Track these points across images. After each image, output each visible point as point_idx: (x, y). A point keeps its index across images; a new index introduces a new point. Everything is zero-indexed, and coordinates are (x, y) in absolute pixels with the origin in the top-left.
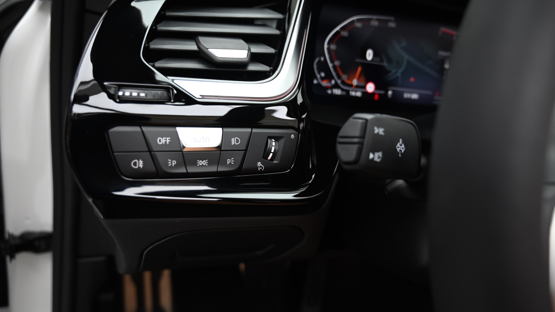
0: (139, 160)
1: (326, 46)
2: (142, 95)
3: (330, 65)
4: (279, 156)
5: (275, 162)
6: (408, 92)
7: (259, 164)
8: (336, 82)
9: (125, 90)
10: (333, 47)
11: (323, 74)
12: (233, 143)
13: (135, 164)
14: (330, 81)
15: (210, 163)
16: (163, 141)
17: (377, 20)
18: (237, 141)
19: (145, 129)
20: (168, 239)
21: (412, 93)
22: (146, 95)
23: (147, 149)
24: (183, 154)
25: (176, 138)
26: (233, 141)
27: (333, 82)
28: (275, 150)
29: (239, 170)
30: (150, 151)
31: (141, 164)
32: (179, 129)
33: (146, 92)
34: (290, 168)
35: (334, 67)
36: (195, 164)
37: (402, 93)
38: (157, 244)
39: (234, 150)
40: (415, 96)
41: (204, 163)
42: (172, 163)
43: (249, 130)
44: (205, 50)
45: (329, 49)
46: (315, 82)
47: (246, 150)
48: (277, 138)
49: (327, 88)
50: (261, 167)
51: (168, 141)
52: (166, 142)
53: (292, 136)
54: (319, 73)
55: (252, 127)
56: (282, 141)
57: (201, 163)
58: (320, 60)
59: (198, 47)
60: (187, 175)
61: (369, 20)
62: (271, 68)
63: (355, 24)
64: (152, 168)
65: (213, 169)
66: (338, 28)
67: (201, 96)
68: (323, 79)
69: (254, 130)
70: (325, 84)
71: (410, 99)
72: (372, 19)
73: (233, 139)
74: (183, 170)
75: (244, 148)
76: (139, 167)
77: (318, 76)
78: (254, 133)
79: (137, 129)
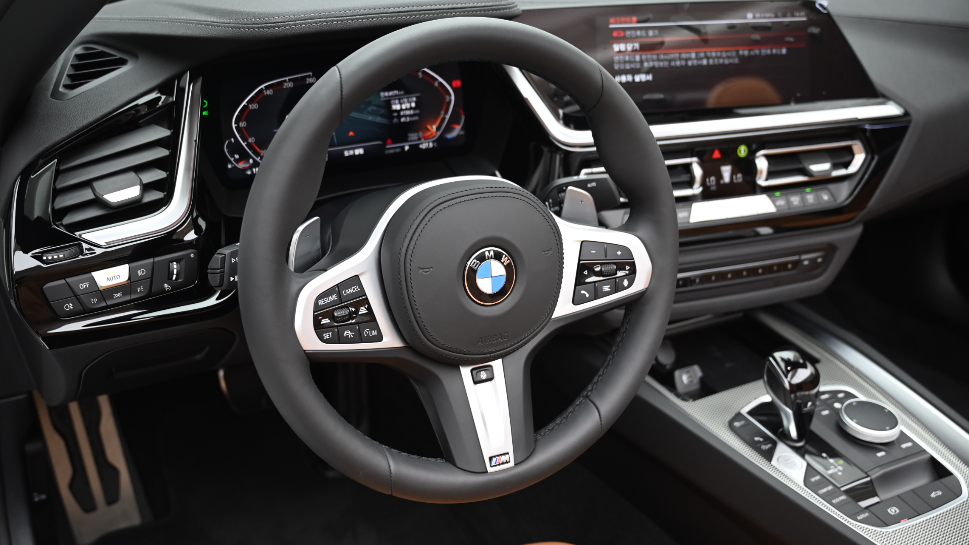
0: (69, 304)
1: (234, 126)
2: (61, 256)
3: (244, 144)
4: (182, 275)
5: (180, 281)
6: (348, 149)
7: (166, 285)
8: (254, 160)
9: (47, 255)
10: (243, 124)
11: (237, 156)
12: (140, 274)
13: (67, 307)
14: (248, 161)
15: (124, 295)
16: (84, 286)
17: (290, 80)
18: (143, 272)
19: (68, 280)
20: (102, 357)
21: (354, 149)
22: (64, 255)
23: (73, 295)
24: (101, 292)
25: (93, 281)
26: (140, 273)
27: (251, 161)
28: (177, 271)
29: (150, 294)
30: (76, 295)
31: (71, 306)
32: (94, 274)
33: (63, 253)
34: (194, 283)
35: (249, 145)
36: (112, 297)
37: (342, 152)
38: (93, 363)
39: (141, 280)
40: (359, 151)
41: (119, 295)
42: (94, 301)
43: (151, 260)
44: (101, 197)
45: (238, 128)
46: (230, 166)
47: (152, 277)
48: (178, 260)
49: (245, 169)
50: (167, 287)
51: (87, 285)
52: (86, 287)
53: (192, 255)
54: (232, 156)
55: (154, 257)
56: (183, 262)
57: (116, 295)
58: (230, 143)
59: (95, 195)
60: (108, 307)
61: (281, 83)
62: (165, 193)
63: (265, 91)
64: (80, 308)
65: (128, 298)
66: (244, 103)
67: (106, 243)
68: (237, 161)
69: (157, 259)
70: (241, 166)
71: (354, 157)
72: (285, 81)
73: (139, 272)
74: (104, 304)
75: (150, 276)
76: (70, 309)
77: (232, 159)
78: (156, 261)
79: (63, 281)
